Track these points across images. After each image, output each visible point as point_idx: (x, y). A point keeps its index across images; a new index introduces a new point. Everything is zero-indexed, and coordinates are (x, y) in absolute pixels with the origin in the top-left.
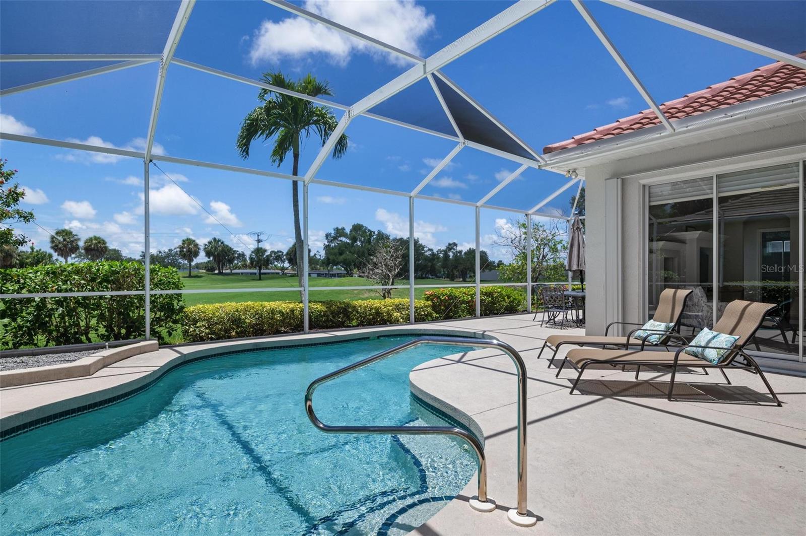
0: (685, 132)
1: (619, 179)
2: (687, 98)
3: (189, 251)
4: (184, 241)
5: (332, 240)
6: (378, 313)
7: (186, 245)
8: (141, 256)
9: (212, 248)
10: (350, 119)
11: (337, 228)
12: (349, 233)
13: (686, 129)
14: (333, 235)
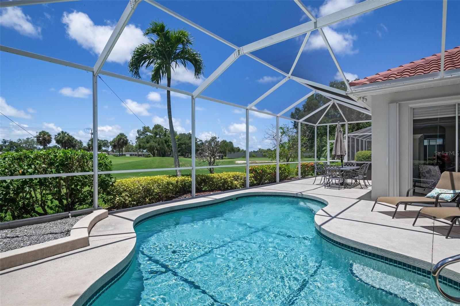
0: (450, 78)
1: (398, 104)
2: (424, 60)
3: (44, 139)
4: (40, 133)
5: (141, 134)
6: (225, 182)
7: (42, 136)
8: (2, 142)
9: (60, 138)
10: (239, 56)
11: (145, 127)
12: (152, 130)
13: (451, 76)
14: (142, 131)
